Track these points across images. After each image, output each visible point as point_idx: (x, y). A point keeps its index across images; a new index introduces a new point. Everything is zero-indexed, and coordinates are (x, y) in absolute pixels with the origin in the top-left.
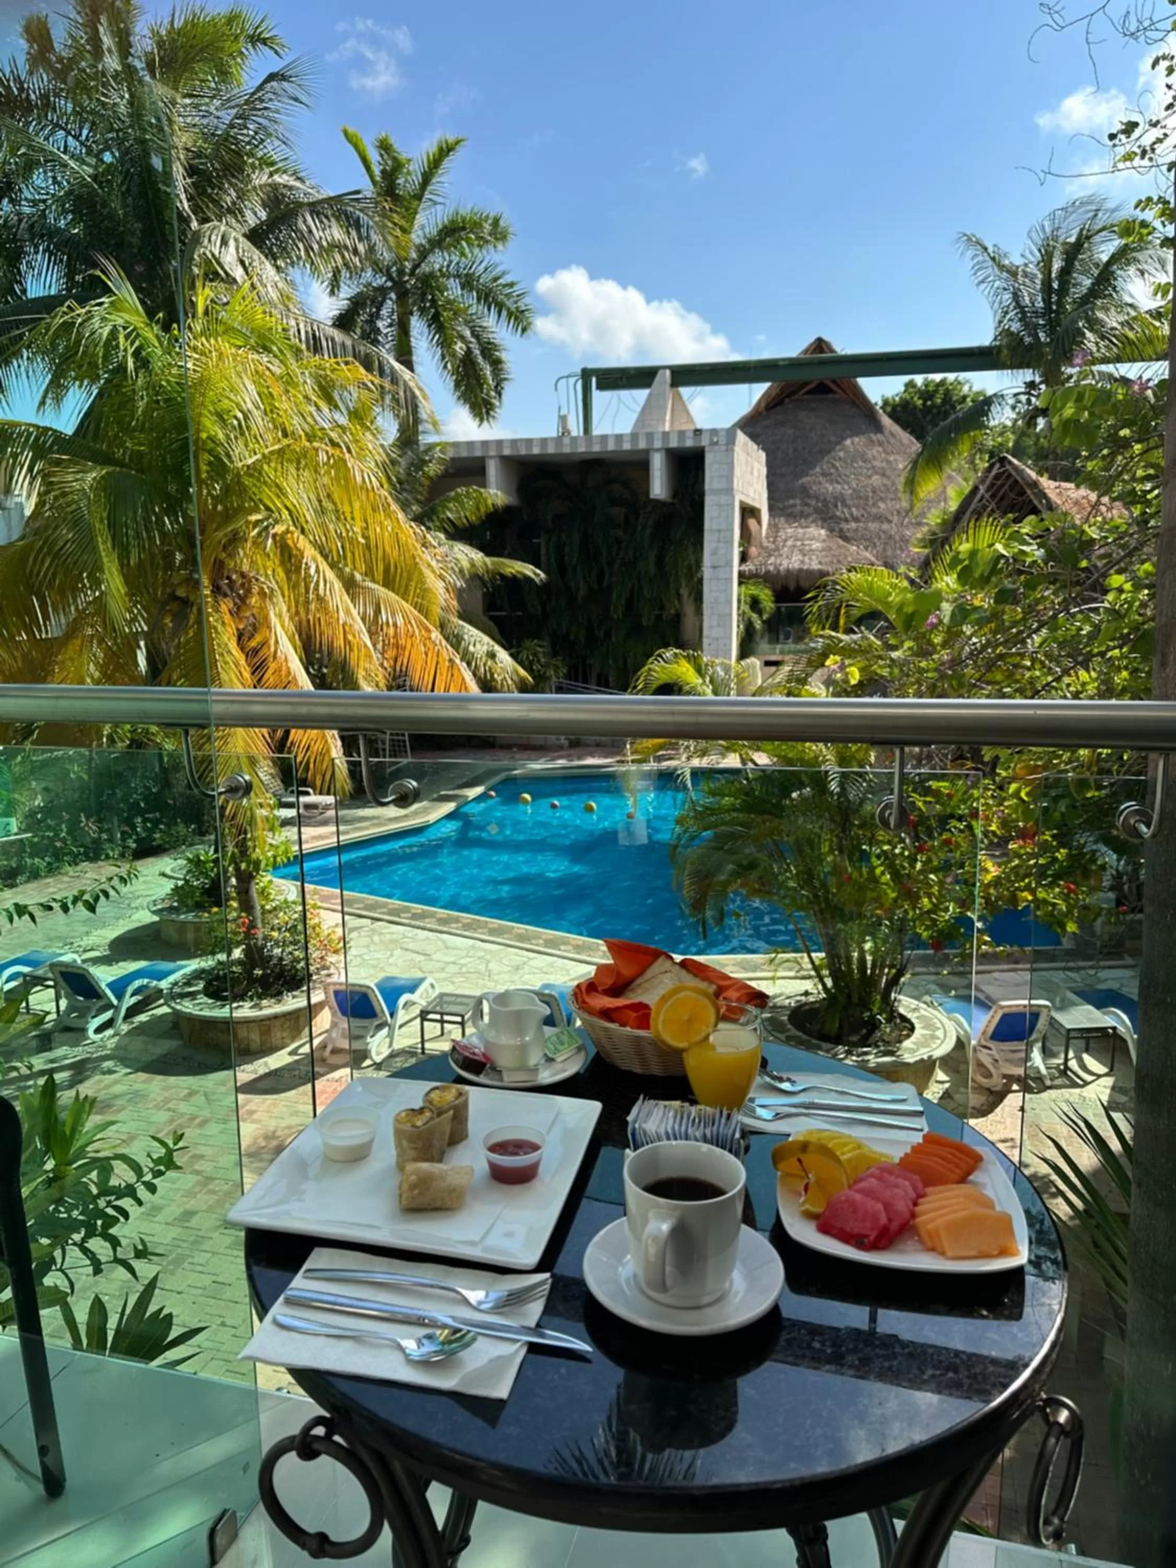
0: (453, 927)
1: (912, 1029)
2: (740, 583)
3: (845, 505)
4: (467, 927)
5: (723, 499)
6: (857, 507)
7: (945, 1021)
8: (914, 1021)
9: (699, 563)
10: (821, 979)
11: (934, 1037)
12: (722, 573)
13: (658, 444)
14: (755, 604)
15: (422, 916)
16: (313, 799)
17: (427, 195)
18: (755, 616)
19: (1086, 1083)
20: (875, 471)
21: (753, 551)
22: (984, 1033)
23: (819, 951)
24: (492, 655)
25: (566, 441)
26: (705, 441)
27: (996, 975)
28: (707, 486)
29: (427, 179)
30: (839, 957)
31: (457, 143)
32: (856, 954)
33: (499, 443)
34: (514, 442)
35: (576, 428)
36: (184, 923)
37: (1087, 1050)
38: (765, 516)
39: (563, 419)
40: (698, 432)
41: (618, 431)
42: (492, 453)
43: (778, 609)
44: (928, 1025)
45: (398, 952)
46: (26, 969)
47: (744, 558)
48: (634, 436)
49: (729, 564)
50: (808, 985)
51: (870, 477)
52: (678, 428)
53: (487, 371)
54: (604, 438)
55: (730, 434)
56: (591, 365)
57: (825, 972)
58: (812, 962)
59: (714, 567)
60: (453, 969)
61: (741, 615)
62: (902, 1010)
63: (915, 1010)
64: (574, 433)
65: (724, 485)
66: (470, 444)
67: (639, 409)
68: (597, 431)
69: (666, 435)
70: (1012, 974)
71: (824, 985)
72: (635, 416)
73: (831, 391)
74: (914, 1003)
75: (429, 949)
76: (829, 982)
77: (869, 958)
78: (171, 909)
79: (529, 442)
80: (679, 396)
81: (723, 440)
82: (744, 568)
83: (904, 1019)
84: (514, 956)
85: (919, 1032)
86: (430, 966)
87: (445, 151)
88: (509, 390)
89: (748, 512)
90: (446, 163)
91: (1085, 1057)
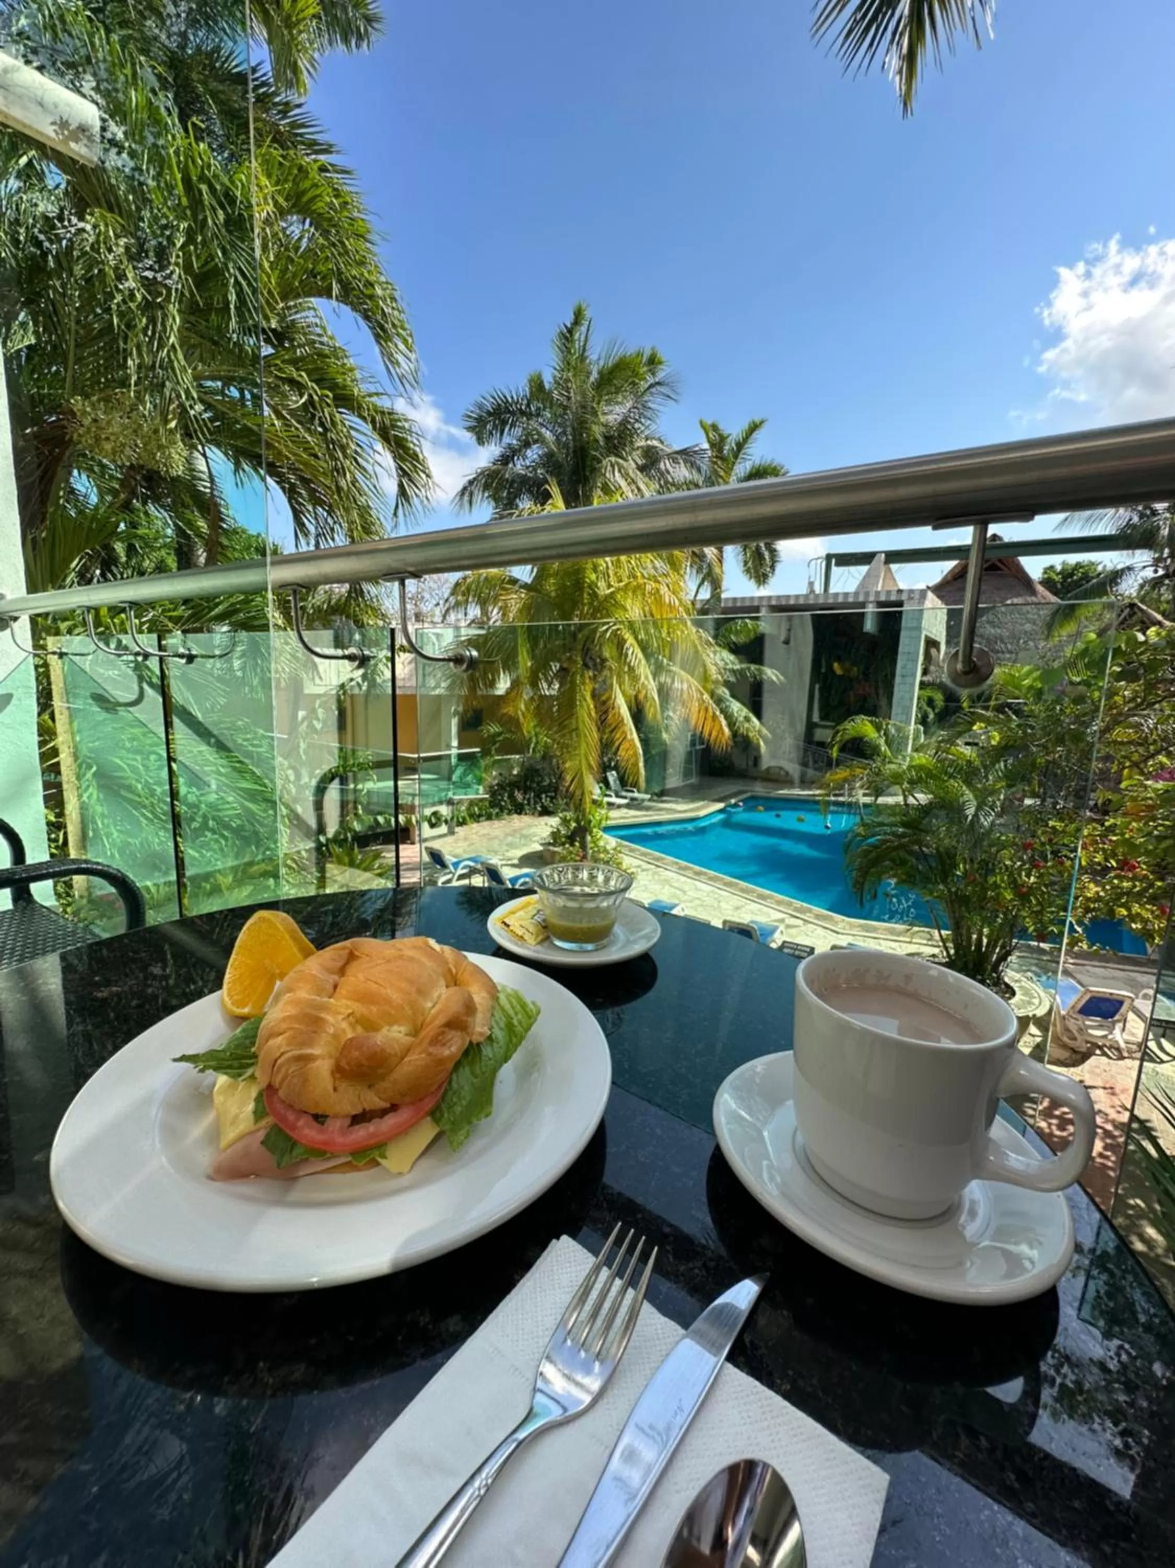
0: (703, 878)
1: (1013, 993)
2: (921, 688)
3: (1002, 641)
4: (711, 879)
5: (914, 633)
6: (1012, 644)
7: (1042, 994)
8: (1016, 989)
9: (893, 675)
10: (946, 948)
11: (1030, 1003)
12: (908, 680)
13: (872, 598)
14: (930, 702)
15: (686, 868)
16: (636, 795)
17: (741, 456)
18: (929, 710)
19: (1162, 1062)
20: (1028, 621)
21: (932, 668)
22: (1073, 1007)
23: (947, 929)
24: (747, 719)
25: (812, 596)
26: (904, 597)
27: (1089, 968)
28: (903, 624)
29: (740, 446)
30: (961, 935)
31: (762, 422)
32: (975, 936)
33: (770, 598)
34: (779, 597)
35: (818, 588)
36: (554, 852)
37: (1163, 1036)
38: (943, 647)
39: (811, 584)
40: (900, 591)
41: (846, 590)
42: (765, 603)
43: (946, 707)
44: (1026, 992)
45: (667, 887)
46: (472, 864)
47: (925, 672)
48: (856, 594)
49: (914, 675)
50: (936, 951)
51: (1022, 625)
52: (887, 588)
53: (767, 555)
54: (836, 595)
55: (923, 594)
56: (833, 552)
57: (950, 945)
58: (941, 936)
59: (903, 676)
60: (697, 902)
61: (919, 708)
62: (1006, 980)
63: (1017, 981)
64: (817, 592)
65: (915, 624)
66: (752, 599)
67: (861, 578)
68: (833, 590)
69: (878, 593)
70: (1102, 970)
71: (948, 952)
72: (858, 582)
73: (999, 569)
74: (1017, 976)
75: (686, 888)
76: (952, 952)
77: (985, 941)
78: (550, 844)
79: (788, 597)
80: (890, 570)
81: (917, 596)
82: (925, 679)
83: (1007, 985)
84: (736, 900)
85: (1019, 997)
86: (685, 898)
87: (754, 428)
88: (779, 567)
89: (931, 644)
90: (754, 435)
91: (1163, 1041)
